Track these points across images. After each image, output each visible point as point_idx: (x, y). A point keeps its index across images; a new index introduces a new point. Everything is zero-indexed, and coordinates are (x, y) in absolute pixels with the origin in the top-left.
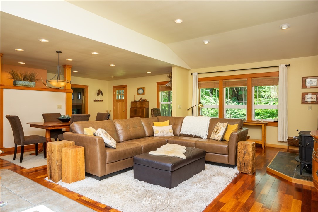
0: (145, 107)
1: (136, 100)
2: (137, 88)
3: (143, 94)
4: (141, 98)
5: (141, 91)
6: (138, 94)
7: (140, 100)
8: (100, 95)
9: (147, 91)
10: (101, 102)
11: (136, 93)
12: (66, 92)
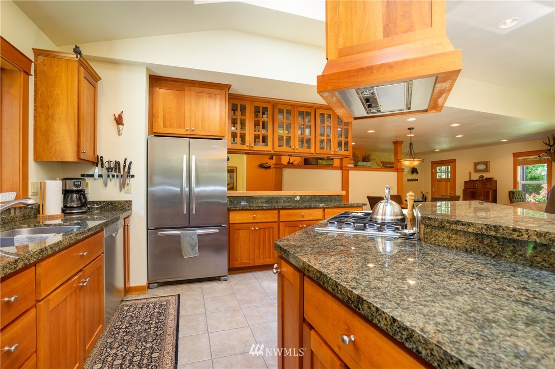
0: (491, 189)
1: (472, 179)
2: (474, 163)
3: (487, 170)
4: (482, 176)
5: (481, 167)
6: (476, 171)
7: (481, 179)
8: (414, 174)
9: (492, 166)
10: (416, 182)
11: (472, 170)
12: (398, 172)
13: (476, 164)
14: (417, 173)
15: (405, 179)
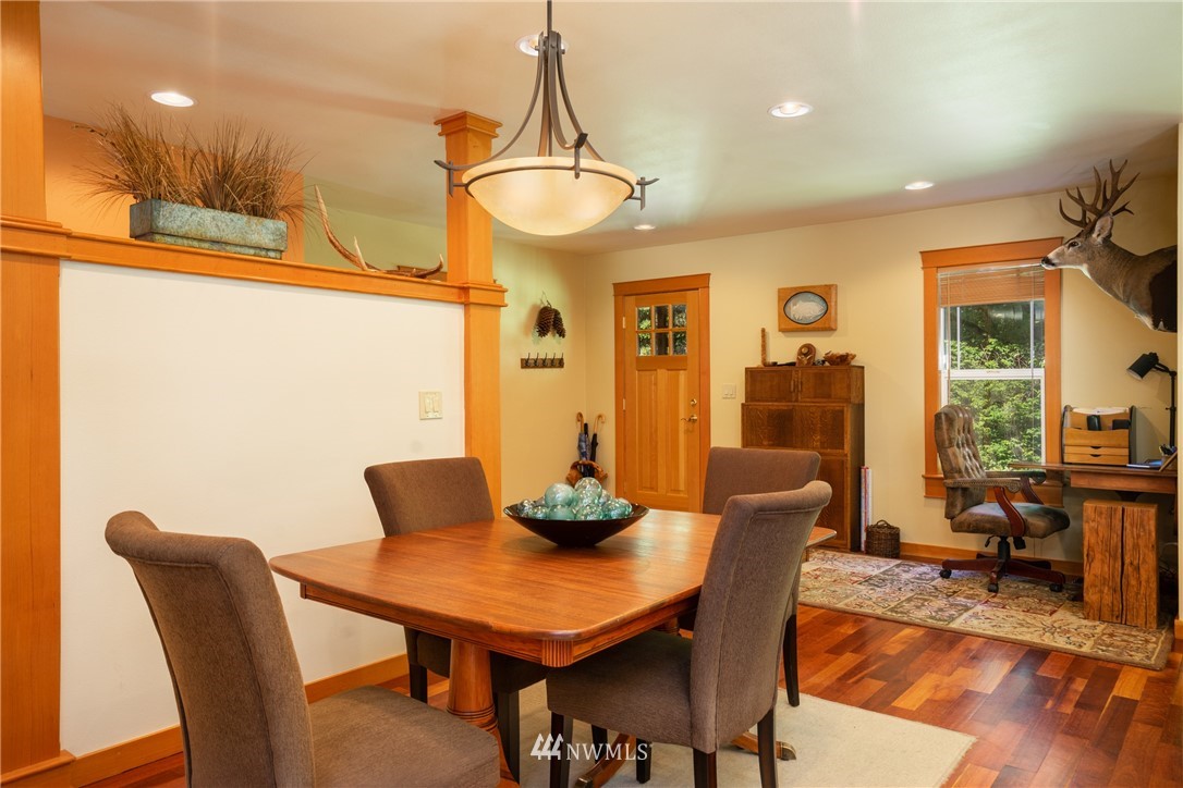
0: (846, 401)
1: (771, 359)
2: (780, 291)
3: (825, 324)
4: (808, 350)
5: (807, 309)
6: (790, 326)
7: (805, 360)
8: (549, 337)
9: (847, 308)
10: (556, 371)
11: (771, 323)
12: (467, 305)
13: (788, 297)
14: (561, 333)
15: (509, 360)
